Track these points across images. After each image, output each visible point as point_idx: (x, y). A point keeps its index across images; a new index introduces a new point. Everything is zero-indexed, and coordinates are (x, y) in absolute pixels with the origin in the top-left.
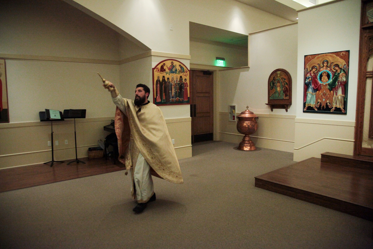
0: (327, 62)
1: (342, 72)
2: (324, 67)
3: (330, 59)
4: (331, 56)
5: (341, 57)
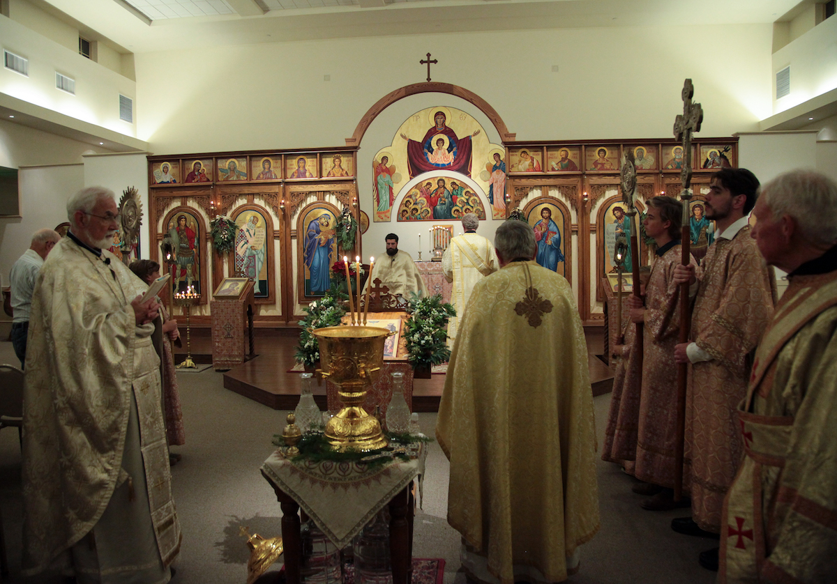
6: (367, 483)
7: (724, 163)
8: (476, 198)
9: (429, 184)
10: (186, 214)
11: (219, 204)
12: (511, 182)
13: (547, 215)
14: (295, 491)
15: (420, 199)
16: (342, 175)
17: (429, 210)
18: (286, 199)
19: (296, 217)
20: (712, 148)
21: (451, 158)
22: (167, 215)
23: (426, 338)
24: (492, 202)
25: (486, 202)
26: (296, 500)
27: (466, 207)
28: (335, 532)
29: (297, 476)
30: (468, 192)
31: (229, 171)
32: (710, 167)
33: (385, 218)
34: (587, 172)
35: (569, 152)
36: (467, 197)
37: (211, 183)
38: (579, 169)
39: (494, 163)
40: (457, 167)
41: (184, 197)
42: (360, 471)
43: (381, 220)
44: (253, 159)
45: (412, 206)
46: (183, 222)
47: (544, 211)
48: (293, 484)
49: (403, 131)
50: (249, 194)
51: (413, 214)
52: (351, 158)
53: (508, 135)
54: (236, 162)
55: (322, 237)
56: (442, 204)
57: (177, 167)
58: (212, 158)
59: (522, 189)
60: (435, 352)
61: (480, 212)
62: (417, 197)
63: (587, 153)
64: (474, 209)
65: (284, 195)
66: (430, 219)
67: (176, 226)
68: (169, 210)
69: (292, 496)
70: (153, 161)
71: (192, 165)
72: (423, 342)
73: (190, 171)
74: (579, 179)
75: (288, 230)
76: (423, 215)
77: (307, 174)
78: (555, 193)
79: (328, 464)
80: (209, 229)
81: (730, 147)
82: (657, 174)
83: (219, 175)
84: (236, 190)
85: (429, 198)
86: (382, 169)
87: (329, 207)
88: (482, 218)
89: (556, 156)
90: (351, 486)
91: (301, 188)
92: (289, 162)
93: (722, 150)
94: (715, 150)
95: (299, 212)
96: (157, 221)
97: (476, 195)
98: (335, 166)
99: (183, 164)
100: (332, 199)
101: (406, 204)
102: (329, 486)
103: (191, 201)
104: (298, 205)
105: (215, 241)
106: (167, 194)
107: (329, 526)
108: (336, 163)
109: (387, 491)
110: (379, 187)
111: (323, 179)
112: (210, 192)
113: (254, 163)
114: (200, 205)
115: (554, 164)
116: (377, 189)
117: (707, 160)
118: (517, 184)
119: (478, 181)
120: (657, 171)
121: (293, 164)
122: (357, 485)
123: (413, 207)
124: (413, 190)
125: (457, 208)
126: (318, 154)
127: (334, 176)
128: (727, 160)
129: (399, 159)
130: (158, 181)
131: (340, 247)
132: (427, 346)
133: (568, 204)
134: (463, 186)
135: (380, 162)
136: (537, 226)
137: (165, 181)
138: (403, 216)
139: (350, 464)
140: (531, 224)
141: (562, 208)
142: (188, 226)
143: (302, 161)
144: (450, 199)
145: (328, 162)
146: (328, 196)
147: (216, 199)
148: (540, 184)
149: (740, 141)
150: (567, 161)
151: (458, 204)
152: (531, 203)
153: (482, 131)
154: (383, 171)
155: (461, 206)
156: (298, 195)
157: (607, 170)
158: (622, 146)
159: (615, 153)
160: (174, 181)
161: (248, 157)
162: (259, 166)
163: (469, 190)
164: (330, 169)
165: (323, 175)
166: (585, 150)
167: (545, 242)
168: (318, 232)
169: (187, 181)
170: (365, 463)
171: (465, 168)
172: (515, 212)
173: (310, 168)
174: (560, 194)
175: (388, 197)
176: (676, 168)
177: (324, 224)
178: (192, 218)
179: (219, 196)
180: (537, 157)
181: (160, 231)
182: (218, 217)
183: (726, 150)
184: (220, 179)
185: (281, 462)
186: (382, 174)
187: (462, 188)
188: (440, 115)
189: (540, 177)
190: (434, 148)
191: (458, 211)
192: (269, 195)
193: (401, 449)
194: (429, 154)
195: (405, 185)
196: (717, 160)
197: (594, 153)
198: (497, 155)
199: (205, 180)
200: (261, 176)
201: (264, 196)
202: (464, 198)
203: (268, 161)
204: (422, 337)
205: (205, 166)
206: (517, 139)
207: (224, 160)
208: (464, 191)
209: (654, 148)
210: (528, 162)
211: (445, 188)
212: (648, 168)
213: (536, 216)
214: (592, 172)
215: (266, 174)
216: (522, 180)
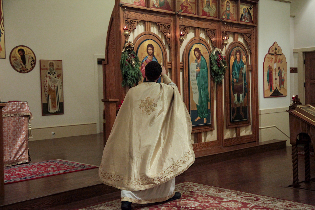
7: (250, 18)
13: (151, 51)
20: (244, 5)
32: (243, 20)
34: (177, 13)
38: (172, 8)
47: (149, 48)
59: (131, 22)
74: (172, 19)
78: (154, 30)
82: (218, 21)
93: (249, 8)
94: (246, 7)
115: (154, 0)
117: (242, 14)
120: (218, 19)
128: (251, 16)
141: (161, 46)
148: (144, 20)
152: (138, 37)
157: (189, 13)
174: (158, 31)
176: (227, 19)
183: (251, 9)
189: (146, 12)
196: (247, 16)
212: (212, 15)
216: (131, 13)
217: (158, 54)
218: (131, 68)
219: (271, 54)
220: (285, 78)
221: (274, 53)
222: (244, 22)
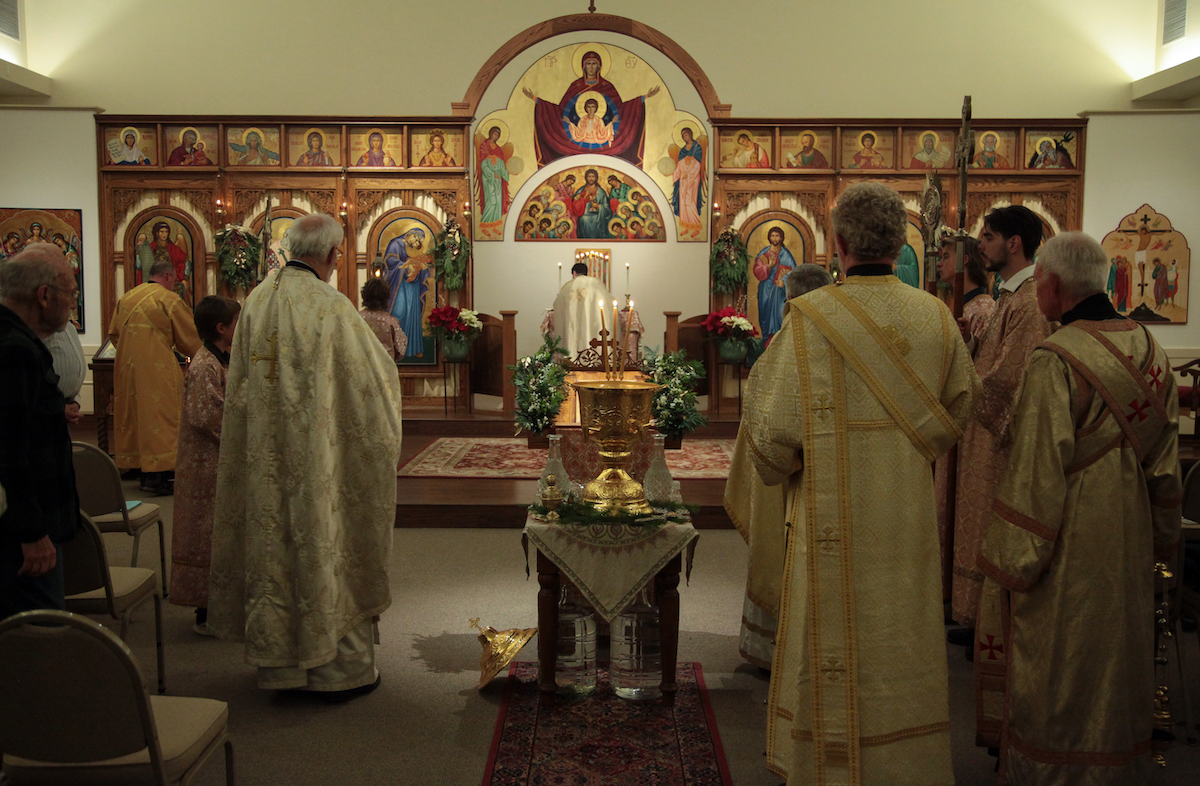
0: (41, 228)
1: (71, 250)
2: (35, 238)
3: (45, 222)
4: (46, 216)
5: (67, 221)
6: (641, 546)
7: (1063, 160)
8: (650, 204)
9: (571, 177)
10: (169, 221)
11: (229, 204)
12: (722, 184)
13: (778, 239)
14: (561, 557)
15: (555, 203)
16: (445, 165)
17: (570, 222)
18: (350, 201)
19: (366, 232)
20: (1045, 135)
21: (608, 133)
22: (133, 221)
23: (676, 400)
24: (677, 212)
25: (666, 211)
26: (562, 568)
27: (633, 219)
28: (604, 603)
29: (563, 541)
30: (636, 193)
31: (248, 148)
32: (1039, 166)
33: (493, 235)
34: (843, 171)
35: (816, 138)
36: (635, 203)
37: (216, 169)
38: (830, 165)
39: (682, 144)
40: (618, 150)
41: (166, 190)
42: (634, 533)
43: (487, 238)
44: (291, 130)
45: (540, 215)
46: (163, 234)
47: (774, 233)
48: (559, 551)
49: (527, 82)
50: (283, 190)
51: (542, 229)
52: (460, 136)
53: (718, 107)
54: (261, 134)
55: (410, 267)
56: (593, 213)
57: (151, 137)
58: (217, 126)
59: (738, 196)
60: (688, 417)
61: (656, 229)
62: (550, 201)
63: (845, 140)
64: (647, 223)
65: (346, 193)
66: (571, 239)
67: (151, 239)
68: (137, 212)
69: (557, 564)
70: (106, 124)
71: (180, 134)
72: (673, 405)
73: (177, 145)
74: (830, 182)
75: (352, 253)
76: (560, 230)
77: (386, 160)
78: (790, 204)
79: (599, 526)
80: (211, 247)
81: (1074, 134)
83: (230, 155)
84: (259, 182)
85: (570, 201)
86: (493, 149)
87: (422, 216)
88: (659, 238)
89: (794, 143)
90: (623, 551)
91: (374, 183)
92: (354, 138)
93: (1060, 139)
94: (1048, 139)
95: (370, 224)
96: (115, 230)
97: (649, 198)
98: (433, 149)
99: (163, 132)
100: (427, 204)
101: (530, 210)
102: (599, 551)
103: (178, 198)
104: (370, 211)
105: (223, 268)
106: (133, 183)
107: (598, 597)
108: (435, 143)
109: (663, 555)
110: (484, 180)
111: (413, 169)
112: (213, 183)
113: (293, 138)
114: (194, 205)
115: (791, 156)
116: (481, 183)
117: (1036, 155)
118: (731, 188)
119: (653, 176)
121: (362, 141)
122: (630, 549)
123: (542, 217)
124: (543, 188)
125: (618, 220)
126: (405, 128)
127: (431, 165)
128: (1068, 156)
129: (520, 134)
130: (116, 160)
131: (440, 285)
132: (678, 409)
133: (812, 223)
134: (628, 182)
135: (487, 137)
136: (762, 256)
137: (129, 160)
138: (525, 232)
139: (623, 527)
140: (753, 251)
141: (802, 228)
142: (172, 240)
143: (376, 138)
144: (606, 205)
145: (421, 141)
146: (420, 198)
147: (224, 197)
148: (767, 189)
149: (1090, 124)
150: (811, 152)
151: (619, 213)
152: (752, 218)
153: (663, 89)
154: (492, 152)
155: (624, 217)
156: (369, 195)
157: (875, 167)
158: (900, 129)
159: (890, 141)
160: (147, 162)
161: (283, 127)
162: (300, 144)
163: (638, 189)
164: (425, 153)
165: (413, 163)
166: (841, 135)
167: (774, 283)
168: (404, 258)
169: (170, 163)
170: (639, 524)
171: (632, 151)
172: (727, 233)
173: (391, 150)
174: (799, 205)
175: (499, 197)
176: (986, 168)
177: (415, 245)
178: (181, 228)
179: (231, 191)
180: (765, 145)
181: (119, 246)
182: (229, 227)
183: (1067, 140)
184: (231, 162)
185: (546, 526)
186: (489, 159)
187: (627, 187)
188: (591, 57)
189: (769, 177)
190: (580, 116)
191: (618, 225)
192: (320, 193)
193: (671, 514)
194: (572, 125)
195: (529, 178)
196: (1051, 156)
197: (855, 140)
198: (687, 131)
199: (204, 162)
200: (306, 160)
201: (311, 194)
202: (630, 204)
203: (316, 134)
204: (670, 400)
205: (203, 138)
206: (734, 114)
207: (239, 130)
208: (630, 192)
209: (952, 133)
210: (749, 153)
211: (597, 185)
212: (941, 165)
213: (759, 242)
214: (852, 171)
215: (314, 156)
216: (739, 181)
217: (792, 244)
218: (728, 265)
219: (1125, 231)
220: (1181, 283)
221: (1137, 228)
222: (1042, 168)
